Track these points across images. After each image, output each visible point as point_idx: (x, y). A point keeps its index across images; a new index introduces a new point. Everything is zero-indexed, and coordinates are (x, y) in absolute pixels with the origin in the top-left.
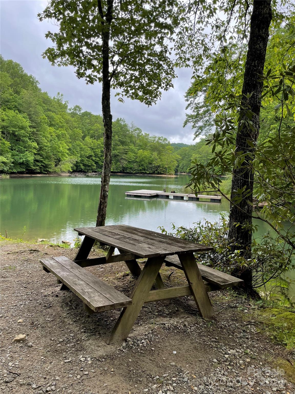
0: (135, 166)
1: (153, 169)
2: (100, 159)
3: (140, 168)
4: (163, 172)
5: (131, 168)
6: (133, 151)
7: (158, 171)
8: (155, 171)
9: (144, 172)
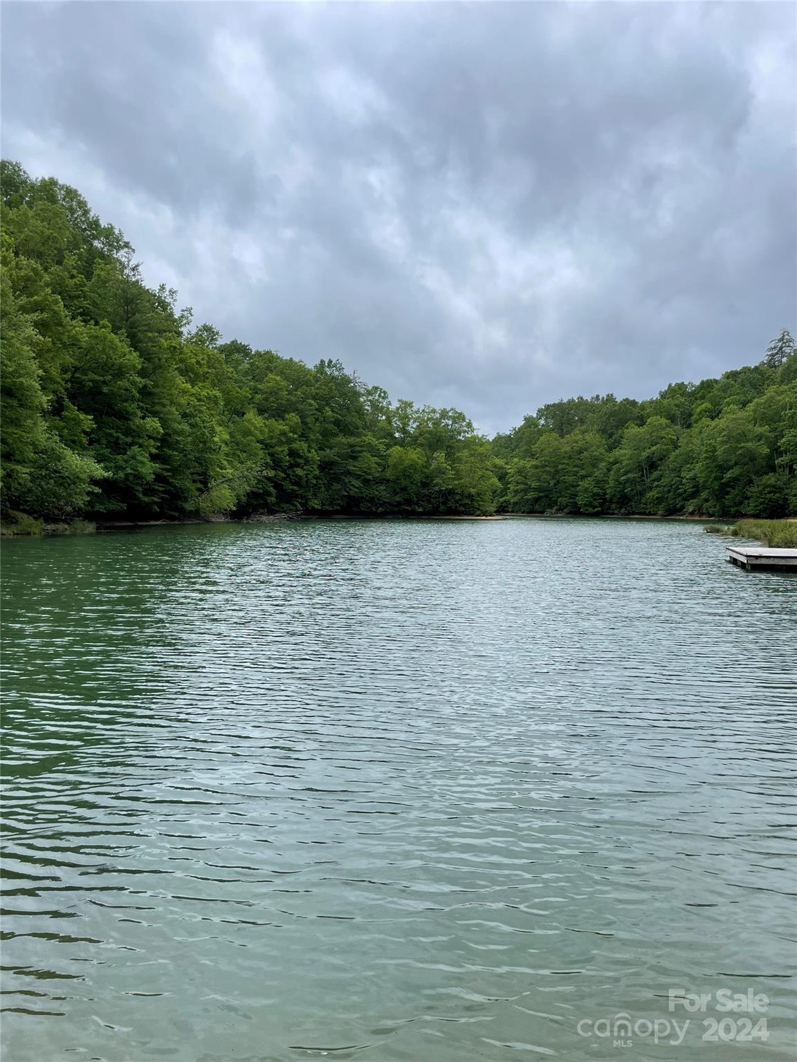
0: (382, 492)
1: (433, 501)
2: (288, 475)
3: (398, 498)
4: (462, 509)
5: (372, 500)
6: (373, 451)
7: (450, 504)
8: (439, 506)
9: (409, 508)
